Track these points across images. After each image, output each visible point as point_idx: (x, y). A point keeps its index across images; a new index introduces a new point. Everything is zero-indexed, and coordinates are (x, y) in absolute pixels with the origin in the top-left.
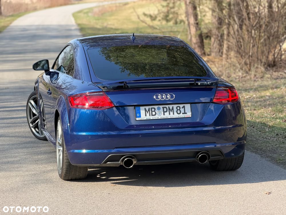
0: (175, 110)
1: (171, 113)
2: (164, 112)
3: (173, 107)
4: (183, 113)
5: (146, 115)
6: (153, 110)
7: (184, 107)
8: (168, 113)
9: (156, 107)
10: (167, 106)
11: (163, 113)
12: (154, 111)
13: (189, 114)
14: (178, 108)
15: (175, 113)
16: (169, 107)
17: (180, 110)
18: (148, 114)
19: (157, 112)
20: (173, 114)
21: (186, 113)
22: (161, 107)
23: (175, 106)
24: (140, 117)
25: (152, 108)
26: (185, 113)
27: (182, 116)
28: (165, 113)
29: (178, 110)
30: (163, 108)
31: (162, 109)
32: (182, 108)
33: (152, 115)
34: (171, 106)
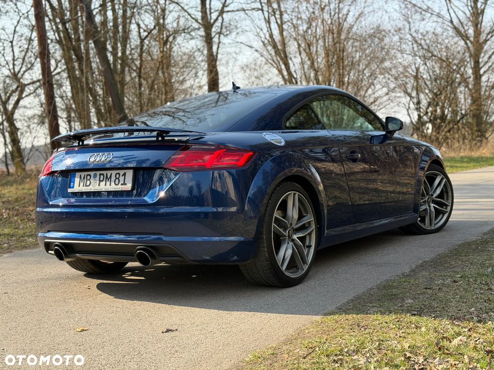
0: (113, 178)
1: (108, 183)
2: (100, 181)
3: (111, 174)
4: (122, 184)
5: (79, 186)
6: (89, 177)
7: (124, 174)
8: (104, 182)
9: (92, 173)
10: (104, 172)
11: (98, 182)
12: (89, 180)
13: (129, 187)
14: (118, 176)
15: (113, 183)
16: (107, 174)
17: (120, 178)
18: (82, 184)
19: (92, 181)
20: (110, 185)
21: (126, 184)
22: (98, 173)
23: (114, 172)
24: (73, 187)
25: (87, 175)
26: (124, 184)
27: (119, 189)
28: (101, 183)
29: (116, 178)
30: (100, 175)
31: (98, 176)
32: (122, 176)
33: (86, 186)
34: (109, 173)
